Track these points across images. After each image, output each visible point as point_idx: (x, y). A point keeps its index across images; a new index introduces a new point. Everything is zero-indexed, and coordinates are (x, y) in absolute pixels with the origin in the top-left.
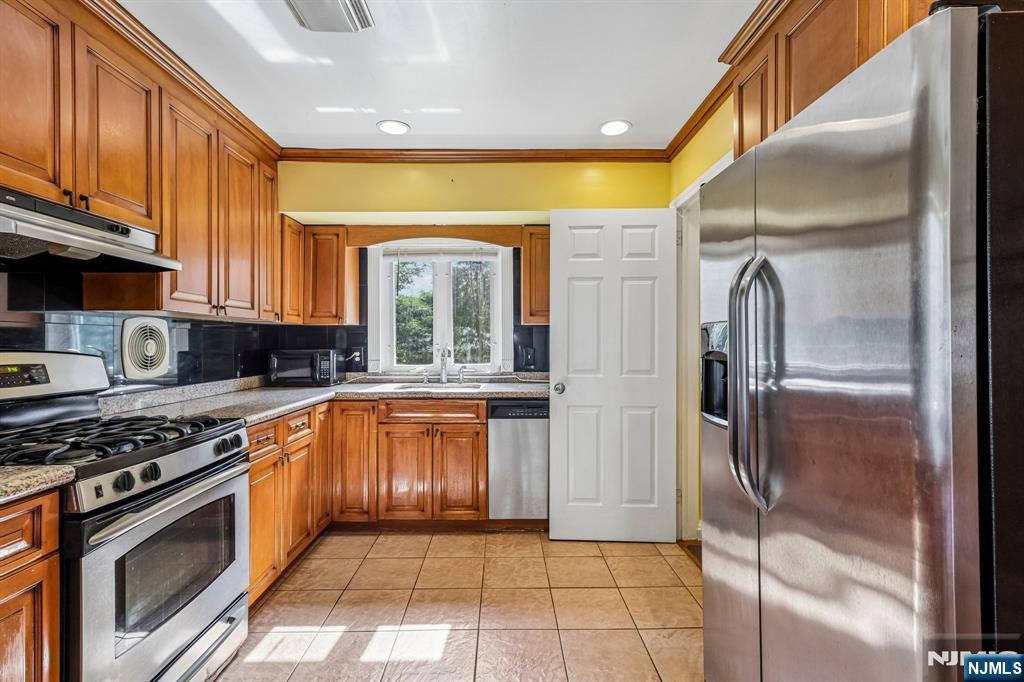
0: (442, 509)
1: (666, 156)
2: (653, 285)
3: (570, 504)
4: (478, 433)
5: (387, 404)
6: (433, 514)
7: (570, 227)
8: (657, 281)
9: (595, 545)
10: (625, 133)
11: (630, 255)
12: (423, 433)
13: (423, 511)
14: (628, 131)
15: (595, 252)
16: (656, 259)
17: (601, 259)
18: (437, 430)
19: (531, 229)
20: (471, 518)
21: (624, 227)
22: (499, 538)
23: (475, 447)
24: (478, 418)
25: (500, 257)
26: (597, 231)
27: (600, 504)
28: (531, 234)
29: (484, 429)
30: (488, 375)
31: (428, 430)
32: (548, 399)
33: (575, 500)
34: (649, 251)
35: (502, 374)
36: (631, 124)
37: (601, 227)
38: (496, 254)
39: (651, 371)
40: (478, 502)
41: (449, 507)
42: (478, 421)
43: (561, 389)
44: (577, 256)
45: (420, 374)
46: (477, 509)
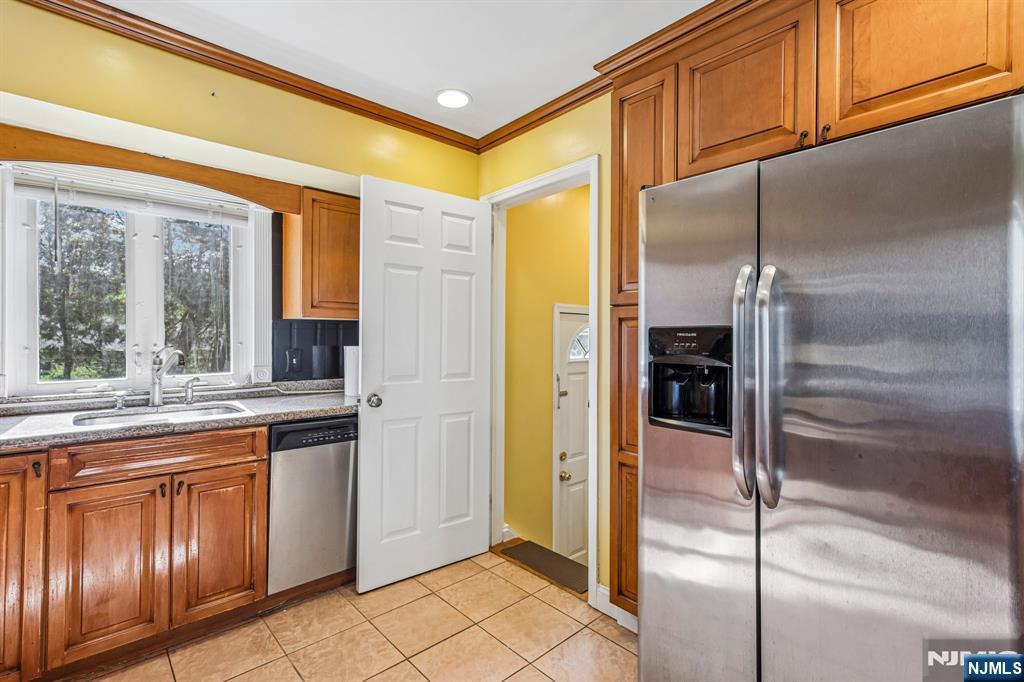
0: (189, 606)
1: (477, 146)
2: (470, 281)
3: (385, 541)
4: (252, 476)
5: (72, 456)
6: (171, 620)
7: (387, 202)
8: (474, 277)
9: (413, 581)
10: (464, 107)
11: (450, 246)
12: (153, 492)
13: (151, 620)
14: (467, 105)
15: (414, 237)
16: (473, 253)
17: (420, 246)
18: (181, 484)
19: (315, 195)
20: (242, 603)
21: (444, 213)
22: (286, 617)
23: (248, 497)
24: (253, 452)
25: (251, 223)
26: (417, 212)
27: (417, 532)
28: (314, 200)
29: (264, 468)
30: (234, 388)
31: (162, 486)
32: (356, 415)
33: (391, 534)
34: (467, 245)
35: (256, 386)
36: (471, 99)
37: (421, 209)
38: (246, 218)
39: (467, 375)
40: (252, 575)
41: (201, 599)
42: (254, 458)
43: (376, 402)
44: (393, 237)
45: (101, 394)
46: (252, 587)
